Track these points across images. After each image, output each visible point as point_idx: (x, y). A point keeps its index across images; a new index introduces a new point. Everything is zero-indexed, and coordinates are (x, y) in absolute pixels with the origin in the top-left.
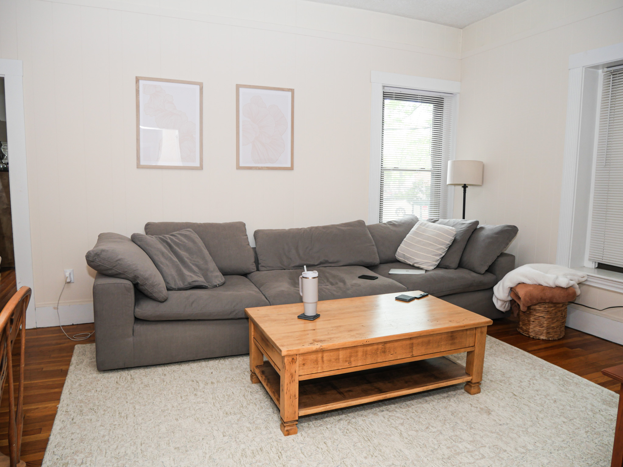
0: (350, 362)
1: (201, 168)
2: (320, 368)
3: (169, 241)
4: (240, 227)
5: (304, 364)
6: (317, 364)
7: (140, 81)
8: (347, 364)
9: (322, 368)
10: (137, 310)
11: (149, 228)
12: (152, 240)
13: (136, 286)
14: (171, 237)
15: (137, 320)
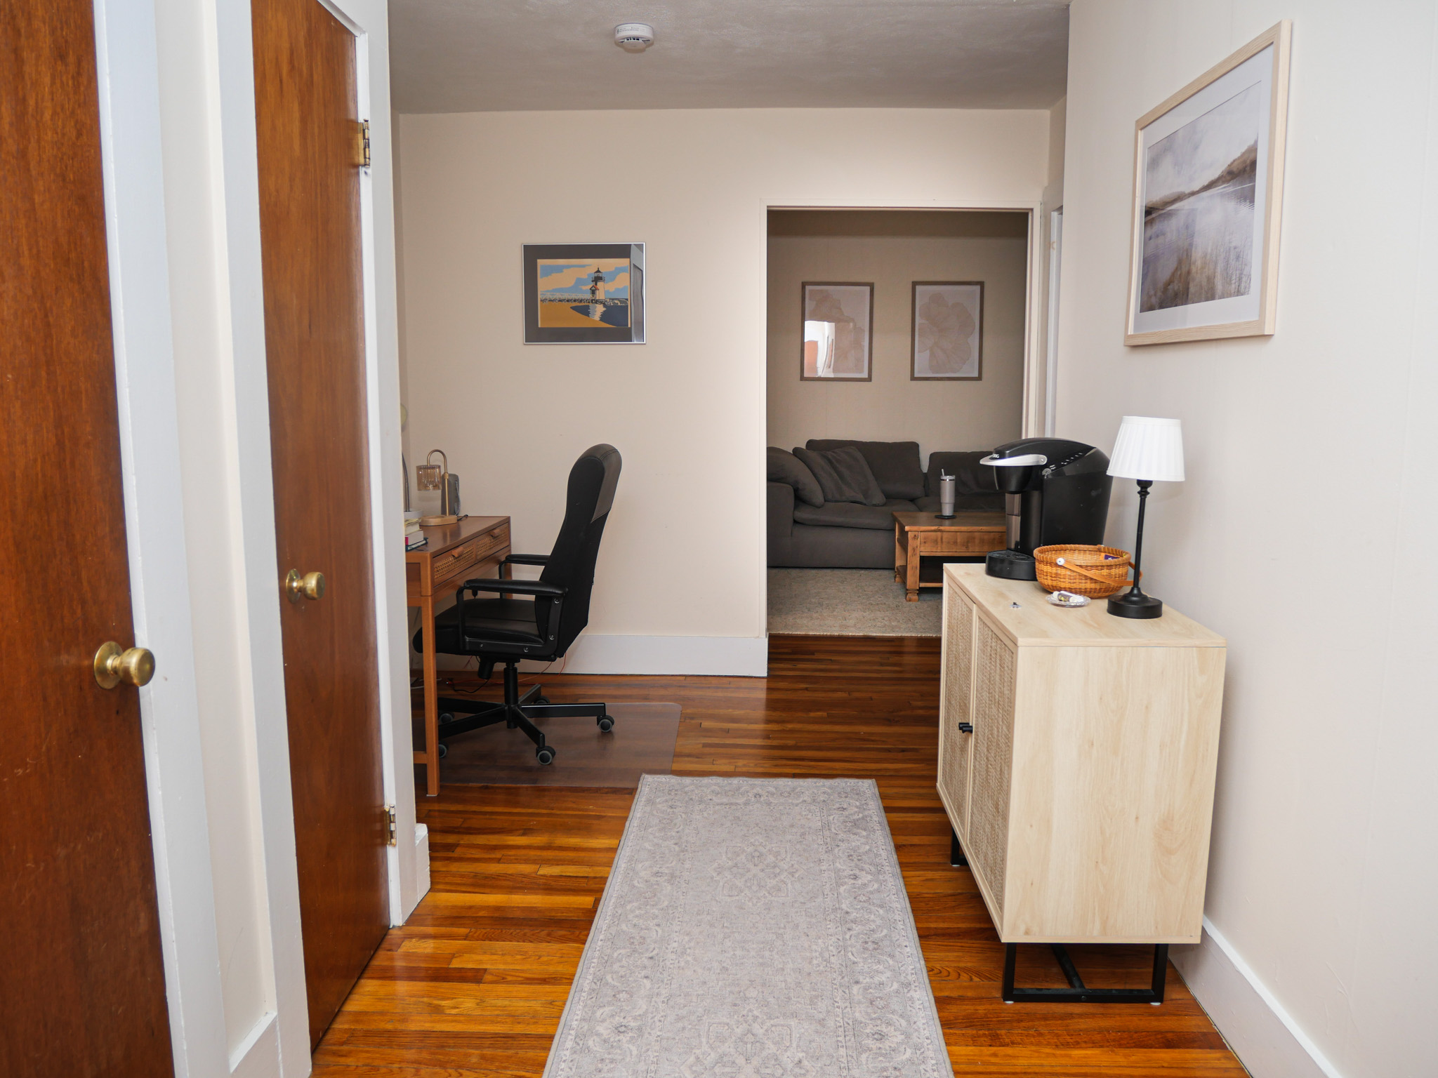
0: (967, 547)
1: (869, 379)
2: (939, 548)
3: (830, 457)
4: (912, 448)
5: (925, 542)
6: (937, 544)
7: (807, 287)
8: (964, 548)
9: (942, 548)
10: (796, 512)
11: (811, 444)
12: (814, 455)
13: (796, 491)
14: (833, 454)
15: (795, 522)
